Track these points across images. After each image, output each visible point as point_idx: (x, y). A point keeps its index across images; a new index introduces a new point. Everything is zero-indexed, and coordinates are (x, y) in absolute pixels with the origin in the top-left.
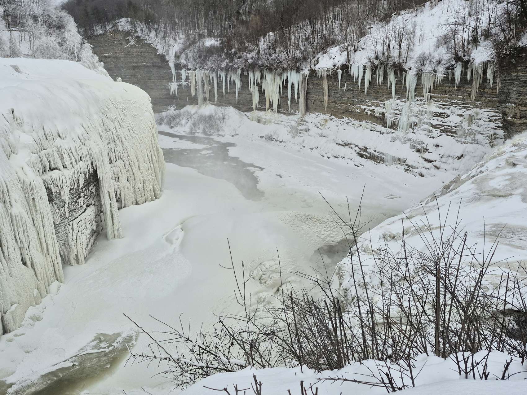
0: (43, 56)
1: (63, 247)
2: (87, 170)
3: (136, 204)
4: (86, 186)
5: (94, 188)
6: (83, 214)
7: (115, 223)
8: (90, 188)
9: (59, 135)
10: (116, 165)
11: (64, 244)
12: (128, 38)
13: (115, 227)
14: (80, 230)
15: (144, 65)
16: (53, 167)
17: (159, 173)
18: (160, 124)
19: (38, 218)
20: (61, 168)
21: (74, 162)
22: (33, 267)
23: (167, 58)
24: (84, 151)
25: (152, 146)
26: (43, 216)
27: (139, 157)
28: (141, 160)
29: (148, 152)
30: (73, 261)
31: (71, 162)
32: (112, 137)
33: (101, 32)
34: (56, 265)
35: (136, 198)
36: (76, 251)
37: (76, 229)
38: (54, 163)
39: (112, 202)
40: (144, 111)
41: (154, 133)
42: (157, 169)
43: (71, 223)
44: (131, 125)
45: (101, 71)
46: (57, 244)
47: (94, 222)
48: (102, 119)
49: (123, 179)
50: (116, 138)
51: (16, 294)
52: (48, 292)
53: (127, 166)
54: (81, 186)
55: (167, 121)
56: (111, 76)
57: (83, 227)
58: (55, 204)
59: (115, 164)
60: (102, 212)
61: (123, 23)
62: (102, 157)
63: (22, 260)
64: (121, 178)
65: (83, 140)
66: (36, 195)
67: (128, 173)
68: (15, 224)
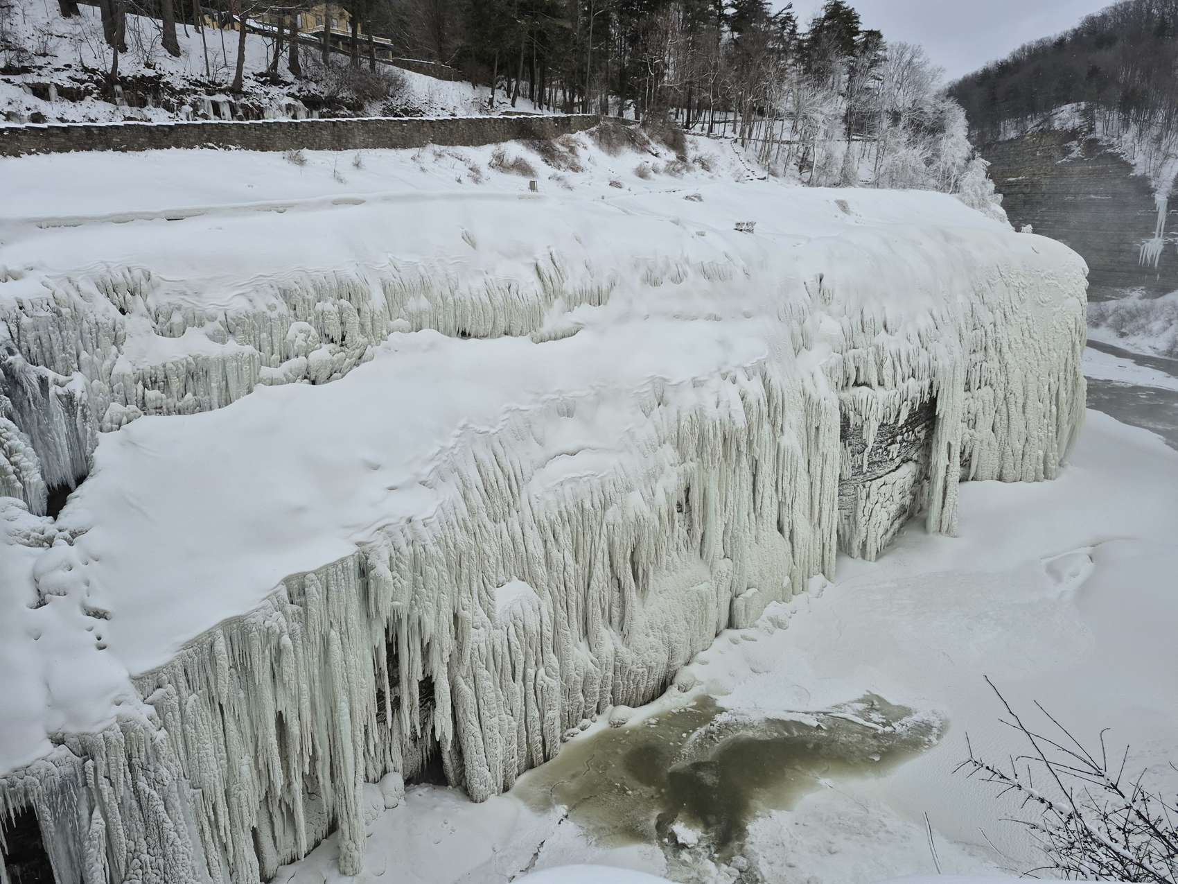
0: (893, 183)
1: (845, 522)
2: (919, 395)
3: (1000, 479)
4: (910, 424)
5: (924, 432)
6: (892, 473)
7: (947, 505)
8: (916, 430)
9: (885, 327)
10: (976, 395)
11: (848, 517)
12: (1068, 145)
13: (946, 514)
14: (881, 500)
15: (1090, 199)
16: (861, 380)
17: (1066, 429)
18: (1096, 325)
19: (817, 461)
20: (875, 383)
21: (899, 378)
22: (791, 539)
23: (1153, 184)
24: (923, 360)
25: (1065, 370)
26: (824, 461)
27: (1029, 388)
28: (1033, 396)
29: (1052, 381)
30: (856, 552)
31: (894, 377)
32: (984, 340)
33: (1012, 134)
34: (827, 548)
35: (1002, 468)
36: (865, 535)
37: (873, 497)
38: (865, 374)
39: (951, 465)
40: (1067, 295)
41: (1078, 342)
42: (1065, 417)
43: (869, 483)
44: (1030, 321)
45: (994, 212)
46: (836, 514)
47: (908, 492)
48: (972, 306)
49: (984, 425)
50: (990, 344)
51: (758, 574)
52: (805, 589)
53: (1000, 402)
54: (901, 422)
55: (1114, 321)
56: (1011, 220)
57: (887, 496)
58: (850, 445)
59: (976, 393)
60: (927, 478)
61: (1065, 115)
62: (954, 377)
63: (778, 522)
64: (980, 423)
65: (925, 339)
66: (823, 423)
67: (997, 415)
68: (781, 461)
